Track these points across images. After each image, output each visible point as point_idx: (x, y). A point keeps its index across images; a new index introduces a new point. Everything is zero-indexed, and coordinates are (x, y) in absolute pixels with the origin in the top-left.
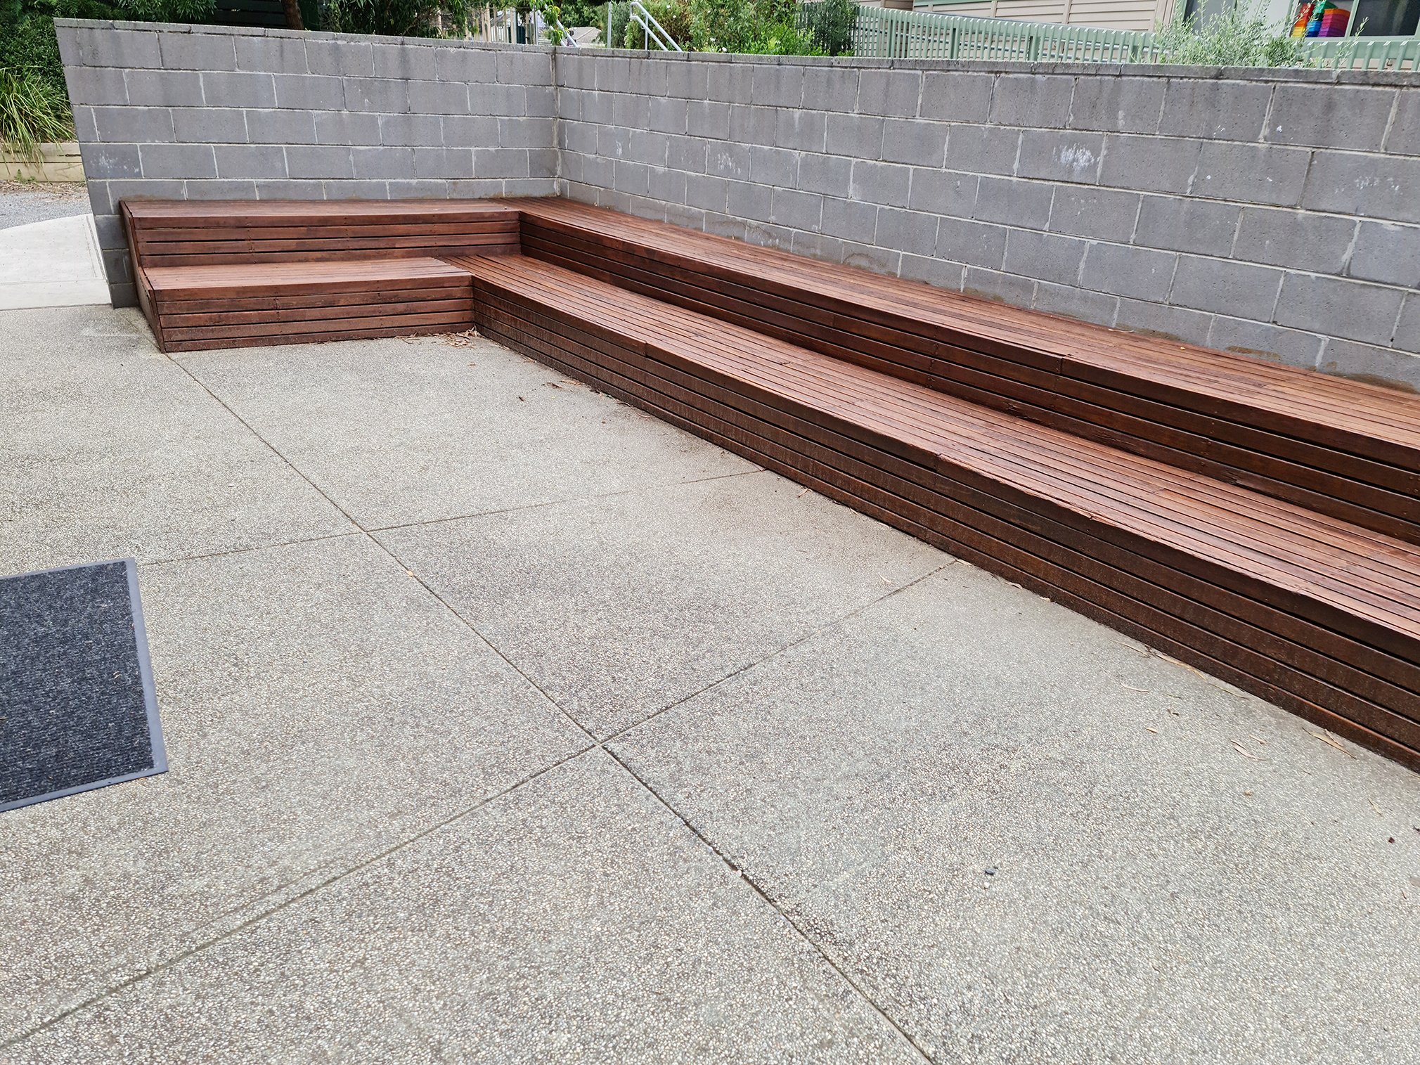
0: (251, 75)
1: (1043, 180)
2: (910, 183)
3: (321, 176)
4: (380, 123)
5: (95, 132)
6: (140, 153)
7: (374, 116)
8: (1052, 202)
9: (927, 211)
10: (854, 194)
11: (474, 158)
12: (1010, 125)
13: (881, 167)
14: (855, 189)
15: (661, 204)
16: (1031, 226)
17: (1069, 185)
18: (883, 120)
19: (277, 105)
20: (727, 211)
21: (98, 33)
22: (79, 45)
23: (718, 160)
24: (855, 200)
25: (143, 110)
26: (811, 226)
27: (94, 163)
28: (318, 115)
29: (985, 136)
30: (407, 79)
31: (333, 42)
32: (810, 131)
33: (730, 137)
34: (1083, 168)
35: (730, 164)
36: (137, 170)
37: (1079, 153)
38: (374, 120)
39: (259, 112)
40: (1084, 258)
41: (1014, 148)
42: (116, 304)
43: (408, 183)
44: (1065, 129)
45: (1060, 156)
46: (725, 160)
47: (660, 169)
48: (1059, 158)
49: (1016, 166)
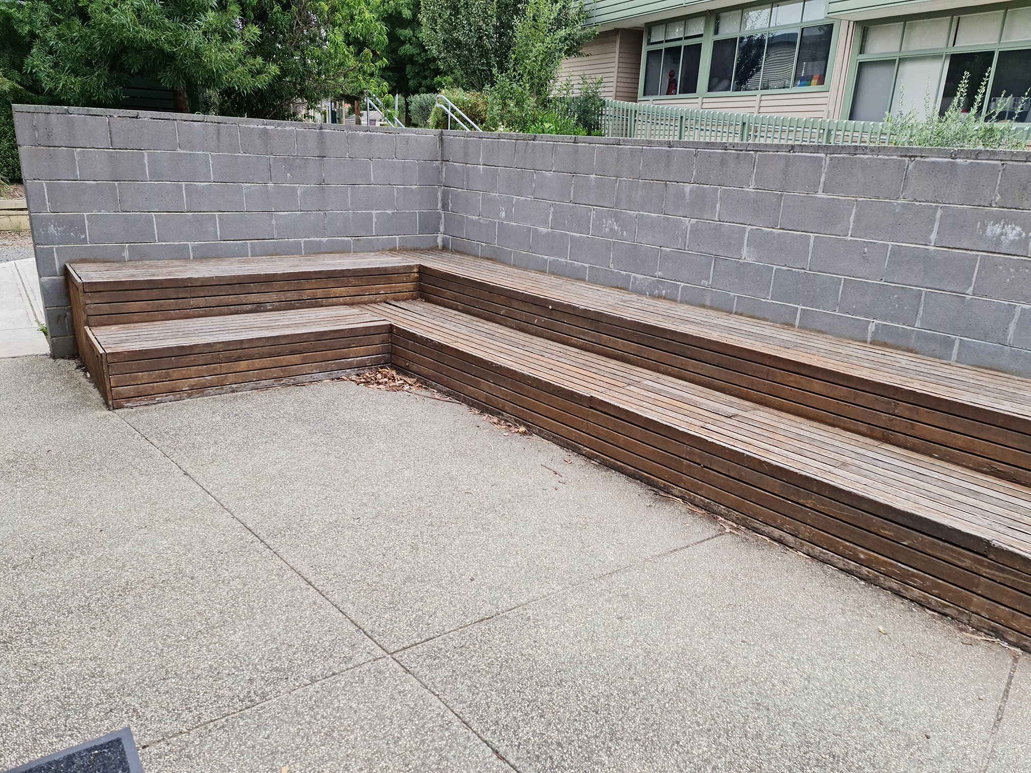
0: (190, 154)
1: (965, 249)
2: (811, 248)
3: (248, 238)
4: (299, 192)
5: (45, 204)
6: (86, 222)
7: (294, 187)
8: (976, 269)
9: (830, 273)
10: (747, 255)
11: (374, 220)
12: (927, 201)
13: (779, 234)
14: (749, 252)
15: (543, 258)
16: (951, 289)
17: (995, 255)
18: (782, 195)
19: (212, 179)
20: (611, 266)
21: (53, 118)
22: (35, 128)
23: (603, 224)
24: (749, 260)
25: (92, 184)
26: (701, 282)
27: (44, 231)
28: (247, 187)
29: (897, 211)
30: (323, 157)
31: (263, 126)
32: (700, 203)
33: (617, 205)
34: (1012, 242)
35: (616, 228)
36: (83, 236)
37: (1008, 229)
38: (294, 190)
39: (197, 185)
40: (1015, 320)
41: (932, 222)
42: (54, 356)
43: (320, 241)
44: (991, 206)
45: (986, 230)
46: (610, 224)
47: (543, 230)
48: (984, 231)
49: (933, 236)
